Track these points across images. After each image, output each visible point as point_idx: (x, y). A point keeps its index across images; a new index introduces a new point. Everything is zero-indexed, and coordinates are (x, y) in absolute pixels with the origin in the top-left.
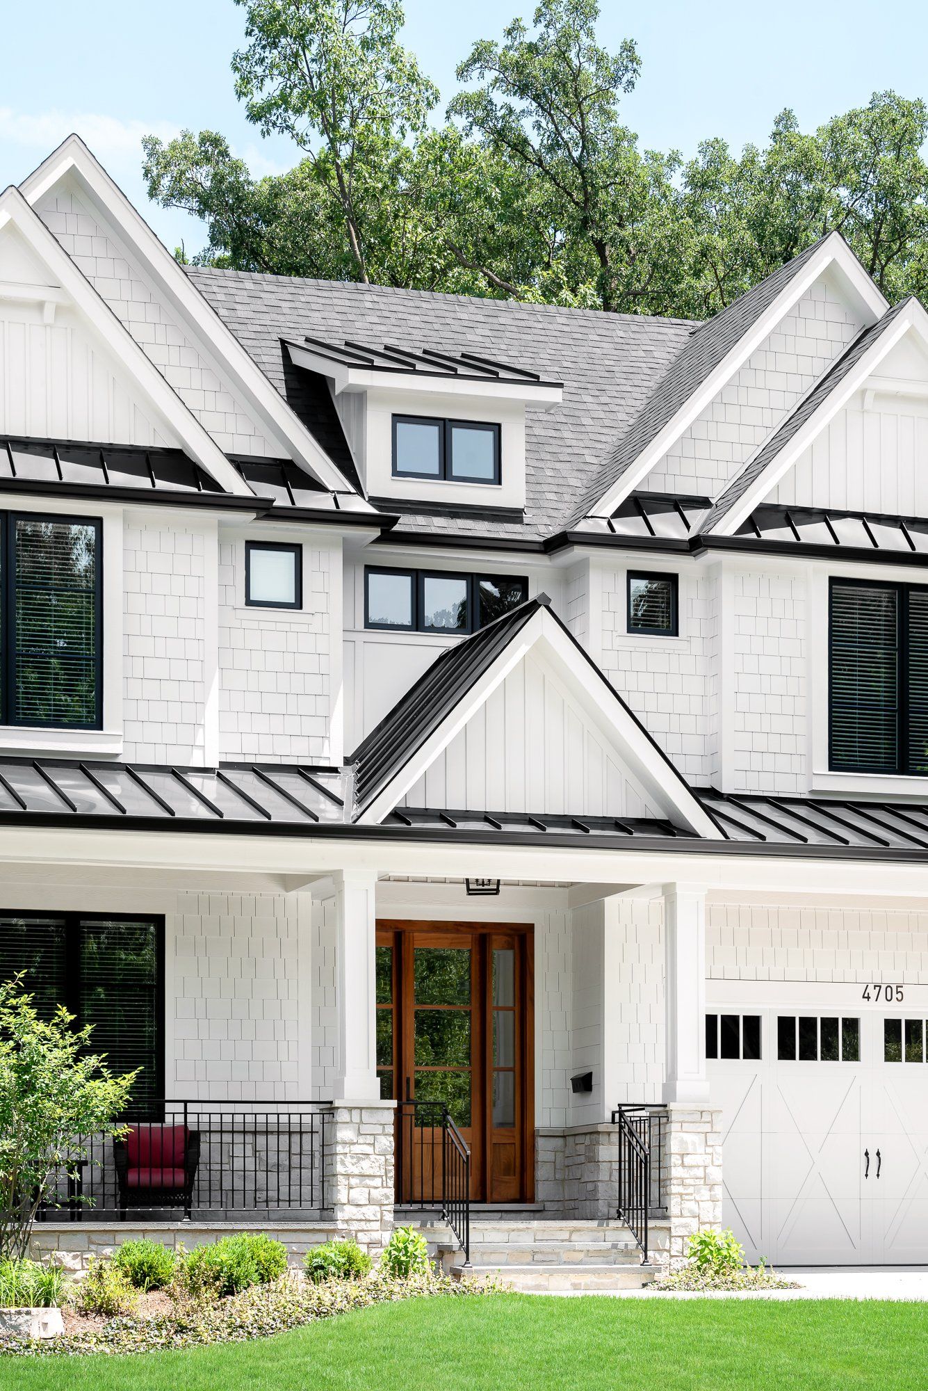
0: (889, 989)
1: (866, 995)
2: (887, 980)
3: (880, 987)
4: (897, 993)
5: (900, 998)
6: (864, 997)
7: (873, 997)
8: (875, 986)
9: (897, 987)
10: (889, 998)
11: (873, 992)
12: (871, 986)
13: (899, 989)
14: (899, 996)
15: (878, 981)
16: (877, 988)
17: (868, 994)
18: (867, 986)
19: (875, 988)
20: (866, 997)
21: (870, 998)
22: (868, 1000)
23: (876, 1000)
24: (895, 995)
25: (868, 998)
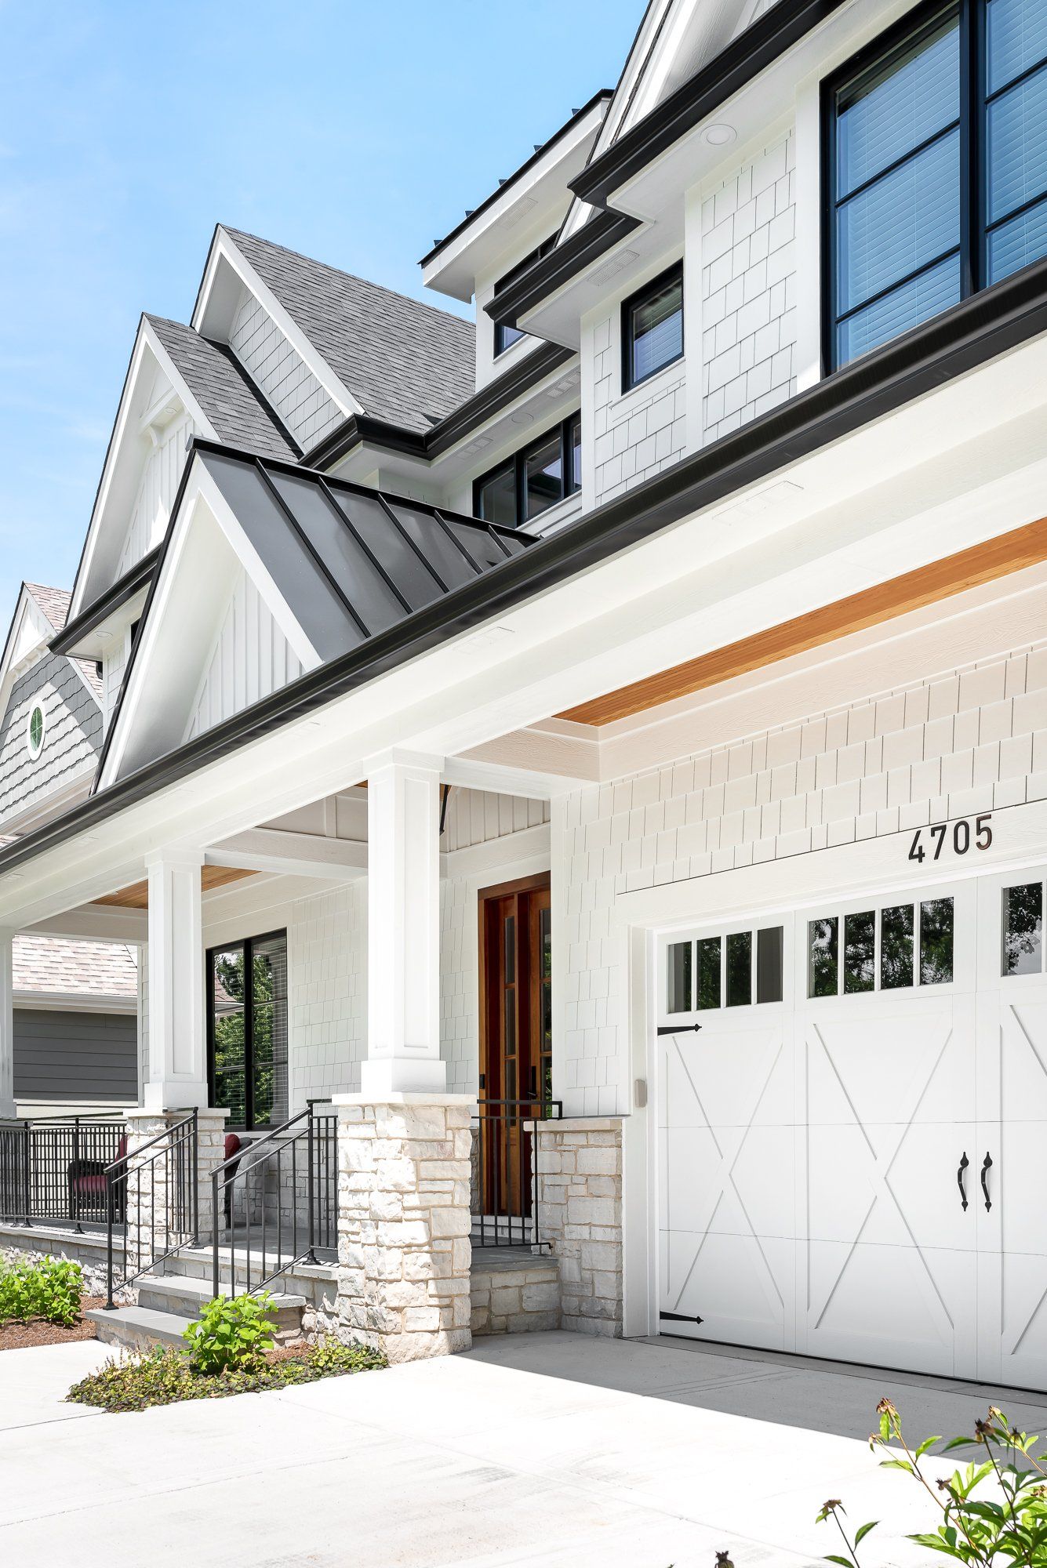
0: (962, 829)
1: (916, 852)
2: (957, 813)
3: (944, 828)
4: (979, 831)
5: (984, 842)
6: (911, 856)
7: (930, 852)
8: (934, 830)
9: (979, 821)
10: (961, 846)
11: (928, 843)
12: (926, 832)
13: (983, 824)
14: (984, 836)
15: (938, 819)
16: (938, 833)
17: (921, 848)
18: (919, 833)
19: (933, 835)
20: (916, 857)
21: (924, 855)
22: (920, 861)
23: (936, 857)
24: (974, 838)
25: (921, 856)
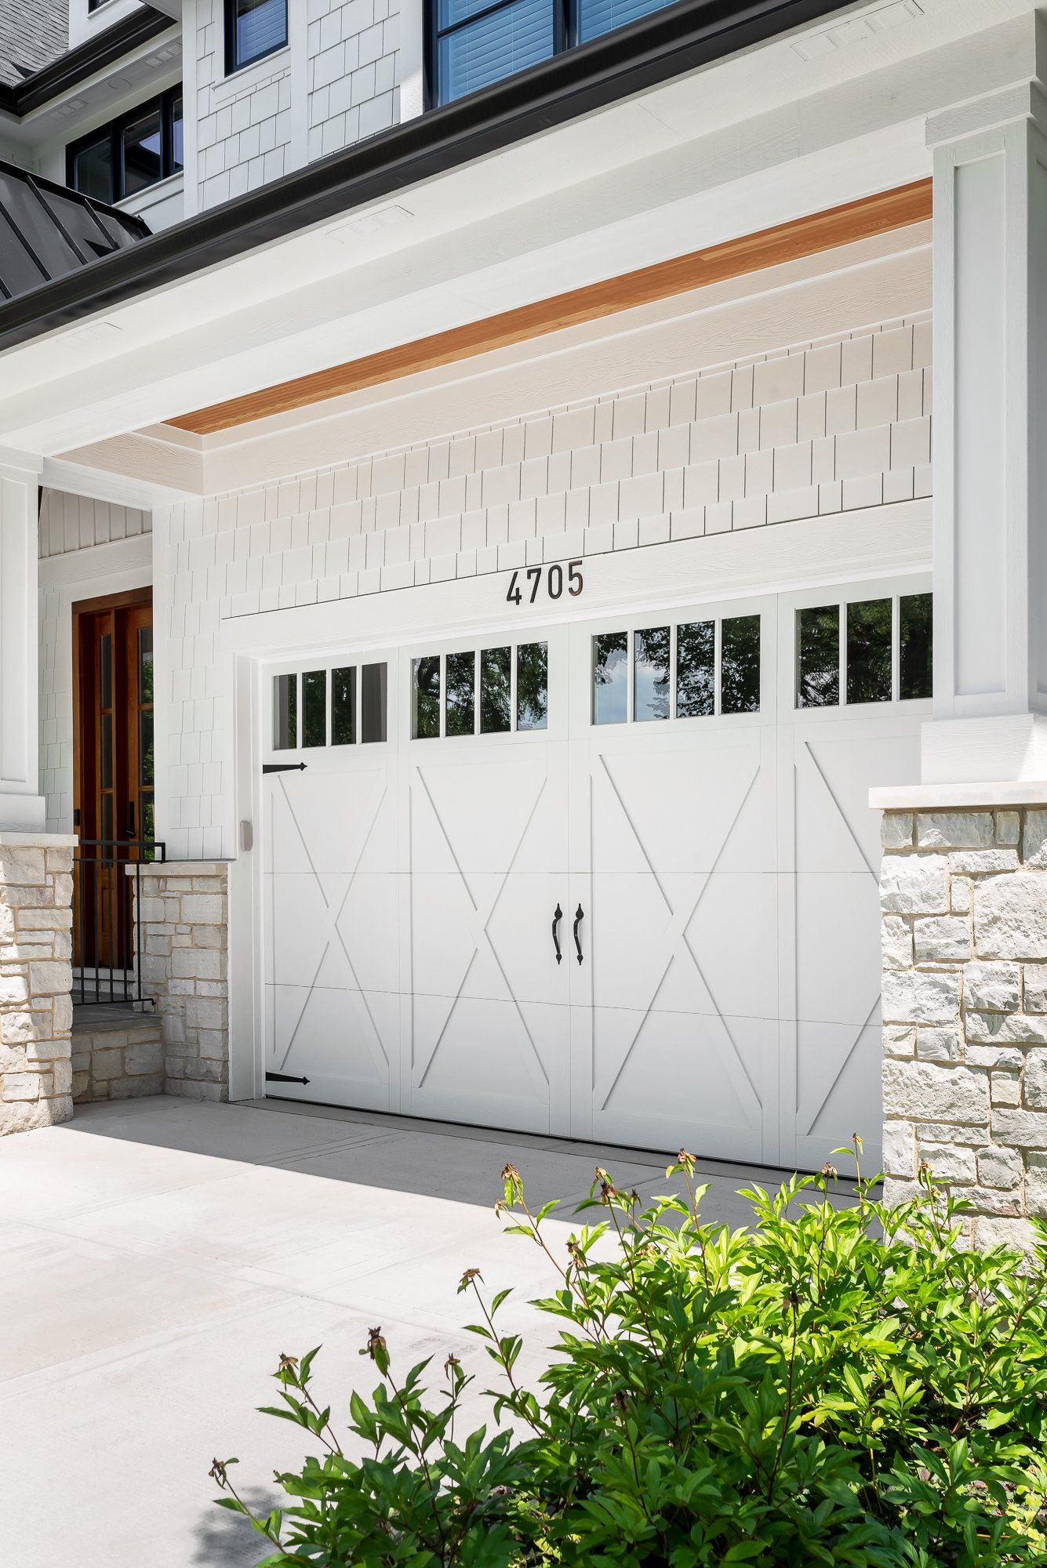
0: (555, 573)
1: (514, 594)
2: (551, 557)
3: (539, 571)
4: (571, 577)
5: (576, 588)
6: (509, 598)
7: (526, 594)
8: (529, 573)
9: (570, 566)
10: (555, 591)
11: (525, 585)
12: (523, 573)
13: (575, 569)
14: (575, 583)
15: (534, 561)
16: (534, 576)
17: (518, 590)
18: (516, 574)
19: (529, 577)
20: (513, 598)
21: (520, 597)
22: (518, 603)
23: (532, 600)
24: (567, 584)
25: (518, 598)
